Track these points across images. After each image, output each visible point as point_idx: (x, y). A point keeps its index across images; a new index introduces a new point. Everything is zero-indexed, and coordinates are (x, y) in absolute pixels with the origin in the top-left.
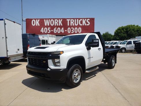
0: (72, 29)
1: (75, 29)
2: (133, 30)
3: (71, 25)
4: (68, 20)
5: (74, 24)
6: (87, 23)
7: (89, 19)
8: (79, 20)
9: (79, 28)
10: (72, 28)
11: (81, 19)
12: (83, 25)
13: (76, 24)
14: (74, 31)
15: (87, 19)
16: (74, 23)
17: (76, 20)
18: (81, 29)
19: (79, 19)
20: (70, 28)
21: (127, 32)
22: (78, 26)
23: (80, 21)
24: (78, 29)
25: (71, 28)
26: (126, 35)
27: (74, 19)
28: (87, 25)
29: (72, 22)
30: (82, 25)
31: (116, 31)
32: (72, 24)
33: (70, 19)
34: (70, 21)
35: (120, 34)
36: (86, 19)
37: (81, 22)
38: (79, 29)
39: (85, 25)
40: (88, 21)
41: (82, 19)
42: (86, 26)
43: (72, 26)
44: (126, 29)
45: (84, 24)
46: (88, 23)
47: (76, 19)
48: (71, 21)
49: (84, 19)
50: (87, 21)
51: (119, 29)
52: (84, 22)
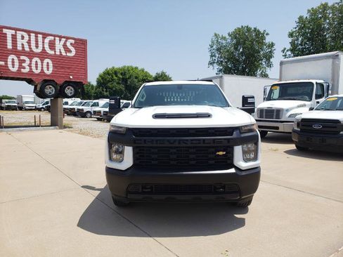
0: (24, 61)
1: (33, 63)
2: (136, 78)
3: (19, 48)
4: (9, 33)
5: (30, 46)
6: (67, 50)
7: (73, 41)
8: (44, 38)
9: (46, 61)
10: (22, 58)
11: (51, 35)
12: (58, 53)
13: (37, 47)
14: (30, 66)
15: (67, 38)
16: (29, 42)
17: (36, 37)
18: (51, 65)
19: (45, 36)
20: (16, 58)
21: (125, 81)
22: (43, 55)
23: (47, 40)
24: (42, 63)
25: (18, 58)
26: (122, 87)
27: (29, 32)
28: (69, 54)
29: (23, 39)
30: (52, 52)
31: (100, 76)
32: (23, 44)
33: (16, 30)
34: (14, 37)
35: (109, 85)
36: (64, 37)
37: (52, 45)
38: (45, 64)
39: (64, 54)
40: (71, 44)
41: (53, 38)
42: (64, 57)
43: (23, 52)
44: (122, 74)
45: (60, 52)
46: (70, 51)
47: (37, 34)
48: (19, 37)
49: (61, 37)
50: (68, 44)
51: (107, 73)
52: (59, 46)
